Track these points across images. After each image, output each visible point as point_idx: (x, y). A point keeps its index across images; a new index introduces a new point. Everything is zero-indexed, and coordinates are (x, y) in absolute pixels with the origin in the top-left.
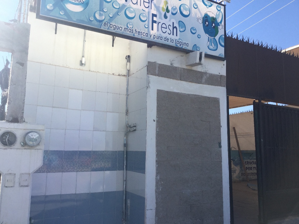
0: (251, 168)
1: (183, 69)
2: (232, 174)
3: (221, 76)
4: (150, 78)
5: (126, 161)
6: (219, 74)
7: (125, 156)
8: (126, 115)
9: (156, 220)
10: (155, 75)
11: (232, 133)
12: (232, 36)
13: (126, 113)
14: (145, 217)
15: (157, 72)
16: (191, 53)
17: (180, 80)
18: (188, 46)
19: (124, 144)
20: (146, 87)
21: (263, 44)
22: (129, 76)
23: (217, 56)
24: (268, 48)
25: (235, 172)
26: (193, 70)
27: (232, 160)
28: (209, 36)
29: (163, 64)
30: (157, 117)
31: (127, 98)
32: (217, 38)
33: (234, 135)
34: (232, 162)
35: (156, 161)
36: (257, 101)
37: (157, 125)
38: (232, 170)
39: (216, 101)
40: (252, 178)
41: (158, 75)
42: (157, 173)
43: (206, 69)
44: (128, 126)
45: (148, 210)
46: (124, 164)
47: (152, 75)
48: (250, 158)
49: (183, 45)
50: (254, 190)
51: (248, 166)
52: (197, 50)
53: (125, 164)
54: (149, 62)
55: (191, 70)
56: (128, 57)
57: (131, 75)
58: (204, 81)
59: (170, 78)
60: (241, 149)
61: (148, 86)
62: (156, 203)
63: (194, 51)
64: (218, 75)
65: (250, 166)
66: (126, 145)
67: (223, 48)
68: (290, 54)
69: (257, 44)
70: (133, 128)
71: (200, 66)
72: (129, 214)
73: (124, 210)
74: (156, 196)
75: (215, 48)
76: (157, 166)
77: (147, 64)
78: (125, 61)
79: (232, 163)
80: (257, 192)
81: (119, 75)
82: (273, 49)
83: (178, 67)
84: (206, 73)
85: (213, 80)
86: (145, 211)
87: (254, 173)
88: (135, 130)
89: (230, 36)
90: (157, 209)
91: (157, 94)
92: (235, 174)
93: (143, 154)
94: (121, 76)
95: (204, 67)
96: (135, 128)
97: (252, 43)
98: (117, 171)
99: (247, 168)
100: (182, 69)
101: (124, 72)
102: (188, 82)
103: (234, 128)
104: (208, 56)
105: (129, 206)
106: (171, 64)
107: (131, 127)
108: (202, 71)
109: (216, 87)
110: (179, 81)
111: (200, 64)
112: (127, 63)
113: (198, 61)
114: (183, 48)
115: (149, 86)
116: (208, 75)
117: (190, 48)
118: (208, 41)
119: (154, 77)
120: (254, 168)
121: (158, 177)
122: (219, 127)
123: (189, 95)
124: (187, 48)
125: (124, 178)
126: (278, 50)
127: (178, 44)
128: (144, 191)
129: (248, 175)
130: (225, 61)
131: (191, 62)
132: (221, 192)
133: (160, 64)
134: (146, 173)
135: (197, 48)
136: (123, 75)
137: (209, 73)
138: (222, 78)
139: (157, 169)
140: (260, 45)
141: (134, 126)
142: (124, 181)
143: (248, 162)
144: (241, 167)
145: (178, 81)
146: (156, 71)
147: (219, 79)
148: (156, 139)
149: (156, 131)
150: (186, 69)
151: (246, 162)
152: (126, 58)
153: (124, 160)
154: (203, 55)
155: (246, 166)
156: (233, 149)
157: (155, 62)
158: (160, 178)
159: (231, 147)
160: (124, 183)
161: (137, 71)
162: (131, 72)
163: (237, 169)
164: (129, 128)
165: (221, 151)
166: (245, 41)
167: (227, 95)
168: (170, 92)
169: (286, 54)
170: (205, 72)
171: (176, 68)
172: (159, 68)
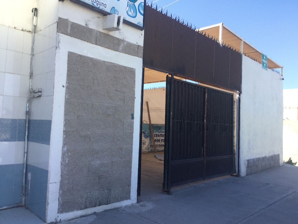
0: (159, 141)
1: (100, 32)
2: (142, 146)
3: (139, 46)
4: (60, 37)
5: (28, 131)
6: (137, 44)
7: (27, 125)
8: (30, 78)
9: (60, 194)
10: (67, 35)
11: (145, 107)
12: (151, 5)
13: (30, 76)
14: (47, 191)
15: (69, 32)
16: (108, 16)
17: (96, 44)
18: (106, 7)
19: (27, 111)
20: (55, 47)
21: (180, 20)
22: (35, 33)
23: (135, 24)
24: (184, 24)
25: (144, 144)
26: (110, 35)
27: (143, 132)
28: (129, 1)
29: (77, 24)
30: (67, 82)
31: (32, 59)
32: (137, 4)
33: (147, 109)
34: (143, 134)
35: (64, 131)
36: (170, 76)
37: (66, 91)
38: (142, 142)
39: (132, 72)
40: (159, 149)
41: (71, 35)
42: (64, 144)
43: (124, 37)
44: (32, 91)
45: (51, 183)
46: (25, 134)
47: (62, 33)
48: (159, 131)
49: (100, 5)
50: (161, 160)
51: (157, 138)
52: (115, 13)
53: (27, 135)
54: (60, 18)
55: (108, 35)
56: (35, 10)
57: (38, 32)
58: (121, 48)
59: (84, 41)
60: (152, 123)
61: (57, 46)
62: (62, 176)
63: (111, 14)
64: (135, 45)
65: (158, 138)
66: (28, 113)
67: (142, 17)
68: (202, 33)
69: (174, 19)
70: (38, 93)
71: (117, 32)
72: (29, 189)
73: (24, 184)
74: (62, 169)
75: (134, 15)
76: (65, 136)
77: (58, 21)
78: (31, 14)
79: (143, 136)
80: (163, 162)
81: (22, 30)
82: (188, 26)
83: (94, 30)
84: (123, 41)
85: (130, 49)
86: (48, 185)
87: (162, 145)
88: (40, 96)
89: (150, 5)
90: (61, 182)
91: (68, 56)
92: (144, 145)
93: (49, 123)
94: (25, 32)
95: (122, 34)
96: (40, 94)
97: (170, 17)
98: (17, 142)
99: (155, 140)
100: (98, 33)
101: (30, 28)
102: (104, 48)
103: (147, 103)
104: (126, 22)
105: (30, 180)
106: (86, 25)
107: (36, 92)
108: (120, 38)
109: (133, 57)
110: (95, 46)
111: (117, 29)
112: (33, 17)
113: (115, 25)
114: (101, 8)
115: (59, 46)
116: (125, 43)
117: (108, 10)
118: (128, 6)
119: (66, 36)
120: (162, 140)
121: (65, 149)
122: (133, 98)
123: (104, 62)
124: (104, 9)
125: (24, 150)
126: (193, 28)
127: (95, 3)
128: (47, 163)
129: (156, 147)
130: (143, 31)
131: (109, 26)
132: (130, 162)
133: (73, 23)
134: (50, 144)
135: (115, 11)
136: (27, 31)
137: (127, 42)
138: (139, 48)
139: (65, 140)
140: (177, 20)
141: (39, 92)
142: (25, 153)
143: (157, 135)
144: (150, 140)
145: (93, 45)
146: (68, 29)
147: (136, 49)
148: (65, 107)
149: (66, 99)
150: (103, 33)
151: (155, 135)
152: (32, 11)
153: (26, 129)
154: (121, 21)
155: (155, 138)
156: (144, 122)
157: (67, 19)
158: (67, 150)
159: (143, 120)
160: (24, 155)
161: (46, 27)
162: (38, 28)
163: (147, 141)
164: (33, 93)
165: (133, 123)
166: (163, 13)
167: (143, 66)
168: (84, 56)
169: (199, 32)
170: (123, 39)
171: (91, 31)
172: (72, 26)
